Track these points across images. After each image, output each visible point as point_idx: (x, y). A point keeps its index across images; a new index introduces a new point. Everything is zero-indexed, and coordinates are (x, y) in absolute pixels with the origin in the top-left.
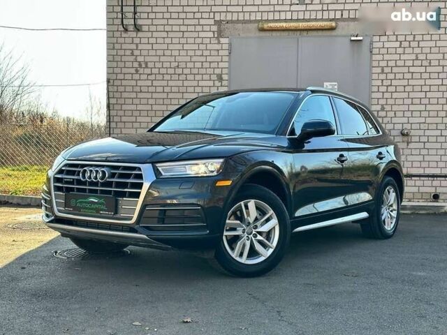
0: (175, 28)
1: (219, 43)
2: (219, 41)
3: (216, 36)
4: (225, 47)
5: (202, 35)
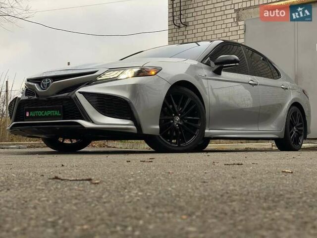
0: (209, 20)
1: (238, 25)
2: (238, 24)
3: (236, 20)
4: (242, 27)
5: (226, 21)
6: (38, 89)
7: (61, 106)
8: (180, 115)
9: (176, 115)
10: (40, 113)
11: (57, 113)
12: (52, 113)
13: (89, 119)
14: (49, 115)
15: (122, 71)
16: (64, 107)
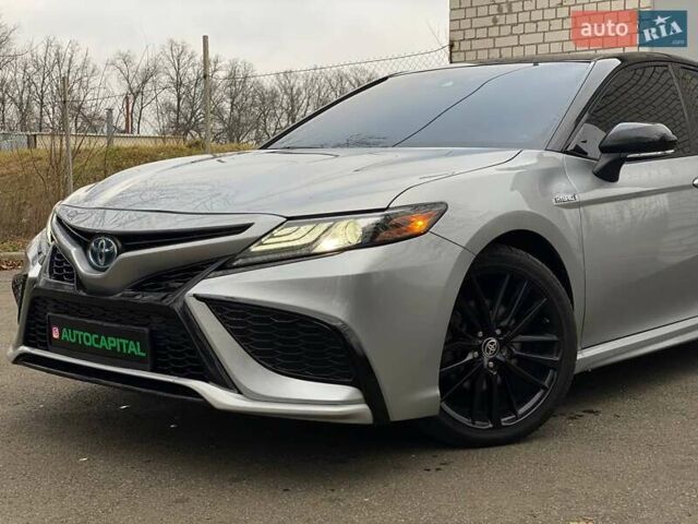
6: (82, 267)
7: (146, 330)
8: (498, 332)
9: (489, 333)
10: (90, 340)
11: (134, 348)
12: (121, 345)
13: (226, 382)
14: (114, 349)
15: (325, 226)
16: (152, 333)
